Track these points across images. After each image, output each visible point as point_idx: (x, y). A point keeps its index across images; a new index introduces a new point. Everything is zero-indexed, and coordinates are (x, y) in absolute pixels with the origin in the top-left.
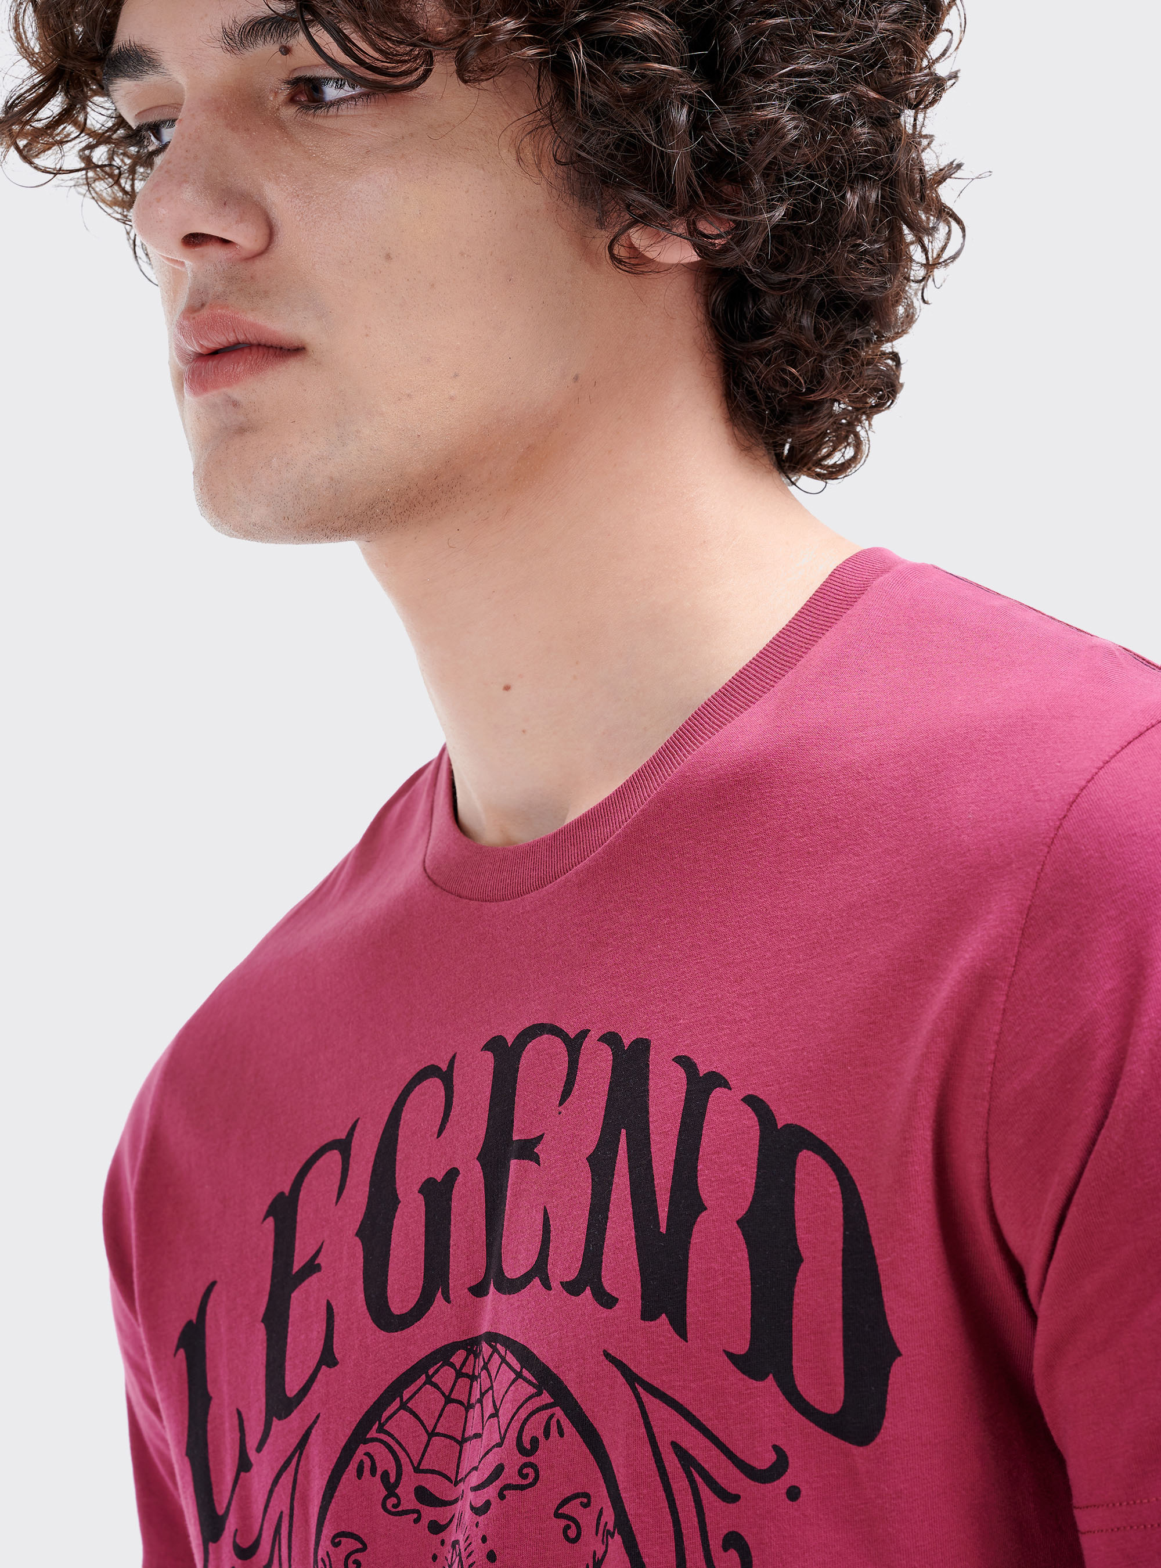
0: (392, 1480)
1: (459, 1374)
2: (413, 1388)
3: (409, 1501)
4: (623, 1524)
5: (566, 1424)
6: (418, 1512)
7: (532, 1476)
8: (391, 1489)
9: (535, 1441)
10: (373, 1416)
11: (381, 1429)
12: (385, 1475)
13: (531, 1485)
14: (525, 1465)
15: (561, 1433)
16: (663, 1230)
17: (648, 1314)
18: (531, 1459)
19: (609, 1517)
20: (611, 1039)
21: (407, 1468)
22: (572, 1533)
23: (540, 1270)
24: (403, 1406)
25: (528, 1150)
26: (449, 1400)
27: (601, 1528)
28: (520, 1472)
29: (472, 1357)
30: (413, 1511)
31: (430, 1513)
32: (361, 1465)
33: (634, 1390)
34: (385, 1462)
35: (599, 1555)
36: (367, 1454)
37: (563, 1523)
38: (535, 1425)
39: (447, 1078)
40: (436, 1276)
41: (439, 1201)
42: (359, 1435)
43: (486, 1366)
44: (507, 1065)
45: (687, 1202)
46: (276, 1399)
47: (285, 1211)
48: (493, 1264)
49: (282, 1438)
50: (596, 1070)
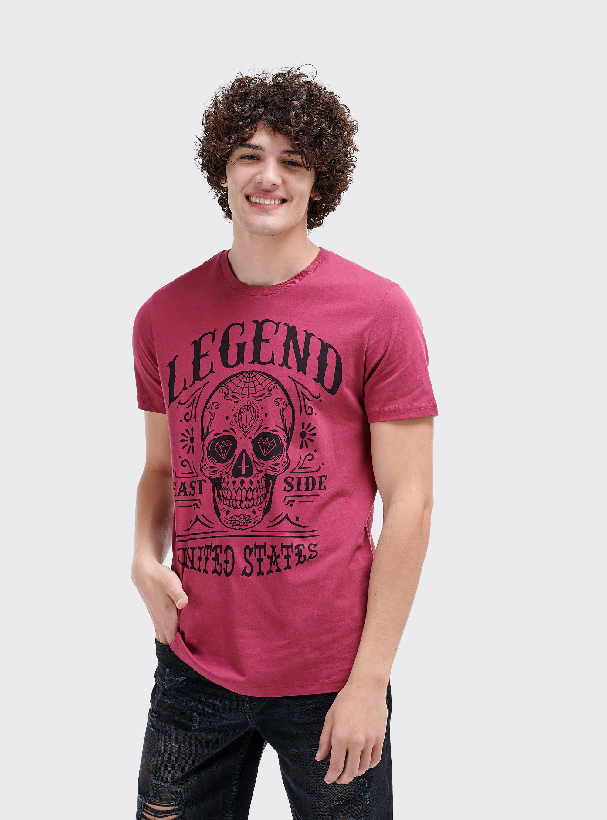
0: (227, 393)
1: (244, 377)
2: (233, 378)
3: (230, 397)
4: (290, 403)
5: (279, 387)
6: (232, 399)
8: (226, 395)
9: (271, 389)
10: (224, 382)
11: (225, 385)
12: (225, 393)
13: (270, 396)
14: (269, 393)
15: (277, 388)
16: (302, 357)
17: (298, 371)
18: (271, 392)
19: (287, 402)
20: (286, 325)
21: (230, 392)
22: (277, 404)
23: (272, 361)
24: (231, 381)
25: (267, 341)
26: (241, 381)
27: (284, 404)
29: (247, 374)
30: (231, 399)
31: (234, 400)
32: (220, 391)
33: (294, 382)
34: (225, 390)
35: (284, 408)
36: (221, 389)
37: (276, 402)
38: (272, 387)
39: (242, 325)
40: (240, 359)
41: (241, 347)
42: (220, 385)
43: (254, 376)
44: (259, 326)
45: (307, 353)
46: (197, 377)
47: (197, 344)
48: (256, 359)
49: (198, 384)
50: (283, 330)
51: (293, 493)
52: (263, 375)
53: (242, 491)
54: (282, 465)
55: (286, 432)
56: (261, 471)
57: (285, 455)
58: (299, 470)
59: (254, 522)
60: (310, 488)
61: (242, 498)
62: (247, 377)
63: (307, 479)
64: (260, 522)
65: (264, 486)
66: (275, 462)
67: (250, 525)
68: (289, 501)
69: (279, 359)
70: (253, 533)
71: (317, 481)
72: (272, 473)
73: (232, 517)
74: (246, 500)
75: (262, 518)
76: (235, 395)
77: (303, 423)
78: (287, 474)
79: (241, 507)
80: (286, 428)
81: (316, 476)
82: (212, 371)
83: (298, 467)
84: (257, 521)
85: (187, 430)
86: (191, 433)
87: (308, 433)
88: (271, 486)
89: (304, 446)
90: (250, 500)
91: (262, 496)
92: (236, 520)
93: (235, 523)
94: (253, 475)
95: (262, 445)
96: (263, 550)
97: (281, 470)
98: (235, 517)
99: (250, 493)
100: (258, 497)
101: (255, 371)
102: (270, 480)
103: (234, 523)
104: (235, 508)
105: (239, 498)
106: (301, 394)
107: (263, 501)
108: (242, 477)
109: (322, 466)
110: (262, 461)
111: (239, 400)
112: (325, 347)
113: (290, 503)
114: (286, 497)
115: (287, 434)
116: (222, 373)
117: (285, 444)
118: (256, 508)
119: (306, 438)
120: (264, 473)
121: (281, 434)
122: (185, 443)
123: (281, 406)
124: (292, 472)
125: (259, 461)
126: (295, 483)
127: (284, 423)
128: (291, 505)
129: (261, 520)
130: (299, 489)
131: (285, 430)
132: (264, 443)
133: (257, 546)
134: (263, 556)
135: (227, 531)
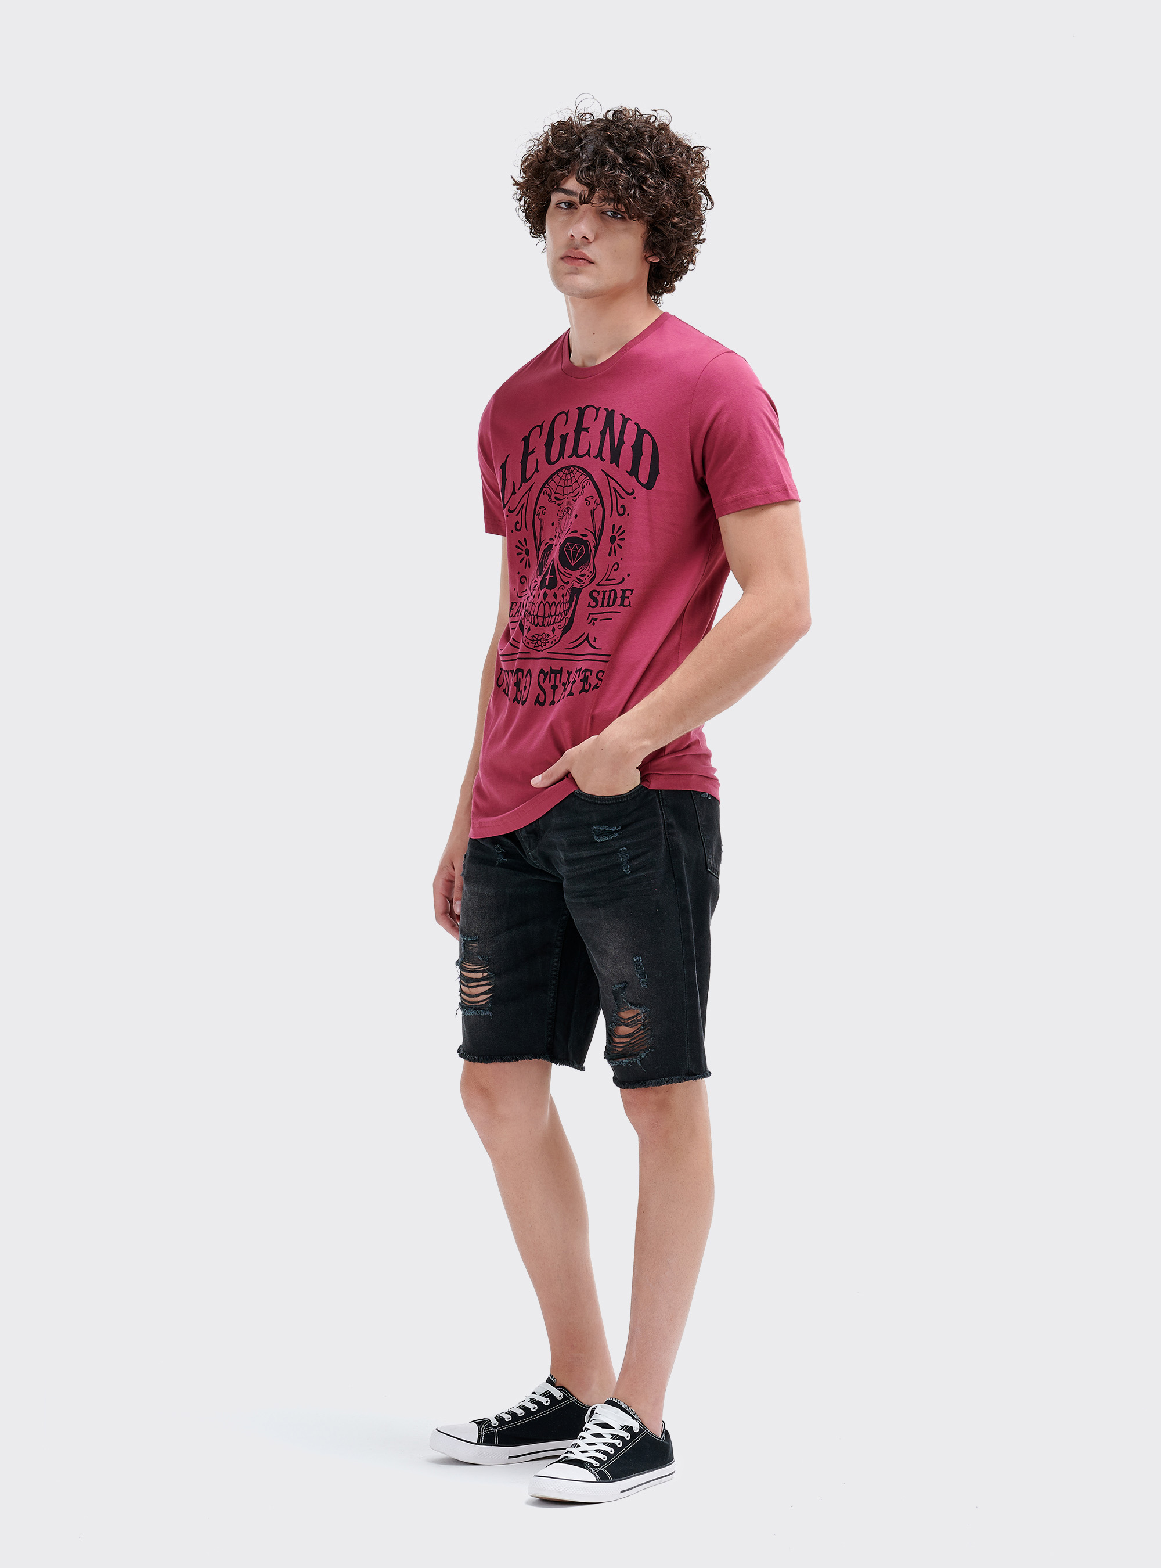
0: (551, 495)
1: (564, 473)
2: (555, 476)
3: (554, 500)
4: (602, 502)
5: (591, 483)
8: (550, 497)
9: (585, 487)
10: (546, 482)
11: (548, 485)
12: (549, 494)
14: (582, 492)
15: (590, 485)
16: (616, 447)
17: (611, 462)
18: (584, 490)
19: (599, 501)
20: (606, 409)
21: (553, 493)
22: (589, 503)
23: (588, 453)
24: (552, 480)
25: (586, 430)
26: (561, 479)
29: (567, 470)
30: (554, 502)
31: (558, 502)
32: (545, 492)
33: (607, 476)
34: (549, 492)
35: (595, 508)
36: (546, 490)
37: (588, 501)
38: (585, 484)
39: (567, 414)
40: (561, 454)
41: (564, 438)
42: (543, 486)
43: (572, 472)
44: (582, 412)
45: (621, 442)
46: (524, 480)
47: (526, 440)
48: (575, 453)
49: (526, 486)
50: (603, 414)
51: (598, 609)
52: (579, 470)
53: (544, 605)
54: (588, 576)
55: (595, 537)
56: (568, 583)
57: (592, 565)
58: (605, 583)
59: (552, 643)
60: (611, 604)
61: (544, 614)
62: (566, 474)
63: (610, 591)
64: (557, 643)
65: (568, 600)
66: (583, 573)
67: (548, 645)
68: (593, 619)
69: (594, 452)
70: (550, 656)
71: (619, 595)
72: (577, 586)
73: (533, 636)
74: (549, 617)
75: (560, 639)
76: (558, 495)
77: (614, 525)
78: (593, 586)
79: (543, 625)
80: (595, 531)
81: (619, 589)
82: (537, 470)
83: (605, 579)
84: (555, 640)
85: (521, 541)
86: (524, 545)
87: (618, 538)
88: (575, 601)
89: (613, 553)
90: (552, 616)
91: (564, 612)
92: (537, 640)
93: (537, 643)
94: (557, 587)
95: (569, 552)
96: (558, 675)
97: (586, 581)
98: (536, 636)
99: (553, 607)
100: (560, 613)
101: (573, 466)
102: (576, 592)
103: (535, 643)
104: (536, 626)
105: (541, 614)
106: (613, 491)
107: (564, 617)
108: (545, 589)
109: (626, 578)
110: (569, 571)
111: (562, 501)
112: (641, 433)
113: (593, 621)
114: (590, 614)
115: (596, 539)
116: (547, 470)
117: (593, 550)
118: (556, 626)
119: (615, 544)
120: (570, 585)
121: (591, 539)
122: (521, 557)
123: (593, 506)
124: (597, 585)
125: (565, 570)
126: (600, 599)
127: (594, 527)
128: (594, 624)
129: (559, 641)
130: (602, 606)
131: (594, 535)
132: (571, 550)
133: (552, 671)
134: (558, 683)
135: (529, 653)
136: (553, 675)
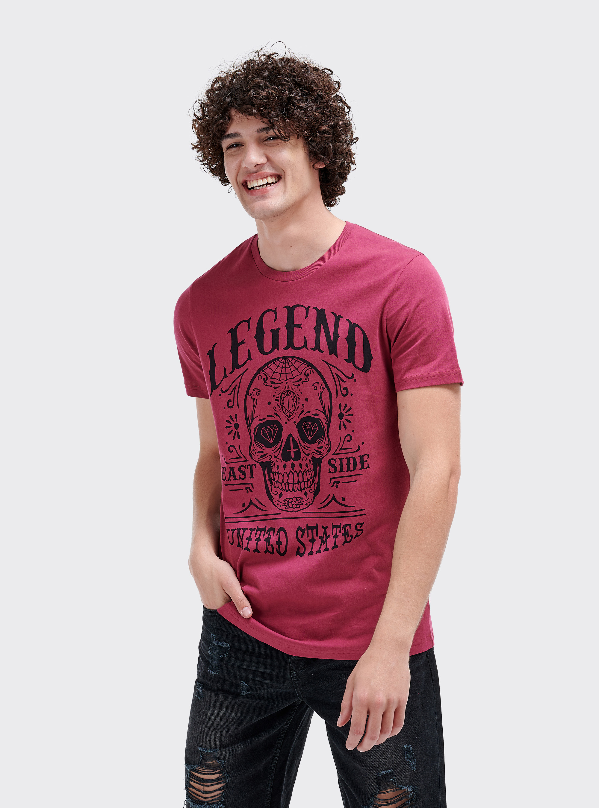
0: (266, 380)
1: (281, 362)
2: (270, 364)
3: (269, 383)
4: (327, 386)
5: (314, 371)
6: (271, 385)
7: (308, 380)
8: (265, 381)
9: (308, 374)
10: (262, 369)
11: (263, 371)
12: (264, 379)
13: (308, 381)
14: (307, 378)
15: (313, 373)
16: (332, 340)
17: (330, 354)
18: (308, 377)
19: (324, 385)
20: (316, 308)
21: (269, 378)
22: (315, 389)
23: (305, 346)
24: (268, 367)
25: (299, 326)
26: (278, 367)
27: (322, 387)
28: (306, 379)
29: (283, 360)
30: (270, 385)
31: (274, 385)
32: (259, 377)
33: (328, 366)
34: (264, 376)
35: (321, 392)
36: (260, 375)
37: (314, 387)
38: (308, 372)
39: (275, 312)
40: (275, 346)
41: (275, 333)
42: (258, 372)
43: (290, 361)
44: (291, 311)
45: (336, 336)
46: (236, 365)
47: (233, 332)
48: (290, 344)
49: (238, 372)
50: (313, 313)
51: (337, 475)
52: (298, 360)
53: (293, 474)
54: (325, 448)
55: (325, 415)
56: (308, 454)
57: (327, 438)
58: (340, 452)
59: (306, 504)
60: (352, 468)
61: (294, 481)
62: (283, 363)
63: (348, 459)
64: (311, 504)
65: (312, 469)
66: (320, 445)
67: (302, 507)
68: (334, 482)
69: (311, 343)
70: (305, 515)
71: (358, 460)
72: (317, 456)
73: (285, 500)
74: (298, 483)
75: (313, 500)
76: (274, 381)
77: (340, 405)
78: (330, 456)
79: (293, 490)
80: (325, 411)
81: (357, 456)
82: (249, 358)
83: (339, 449)
84: (309, 502)
85: (231, 417)
86: (235, 419)
87: (345, 414)
88: (318, 469)
89: (343, 427)
90: (301, 483)
91: (311, 478)
92: (288, 503)
93: (288, 505)
94: (302, 458)
95: (306, 429)
96: (315, 531)
97: (325, 452)
98: (288, 500)
99: (300, 476)
100: (308, 480)
101: (291, 357)
102: (317, 462)
103: (286, 506)
104: (287, 491)
105: (291, 481)
106: (335, 376)
107: (313, 483)
108: (292, 461)
109: (361, 446)
110: (308, 445)
111: (278, 385)
112: (352, 327)
113: (335, 484)
114: (331, 479)
115: (327, 417)
116: (260, 360)
117: (326, 426)
118: (307, 490)
119: (344, 420)
120: (310, 456)
121: (322, 417)
122: (230, 429)
123: (319, 390)
124: (334, 454)
125: (305, 445)
126: (337, 465)
127: (323, 407)
128: (337, 486)
129: (313, 502)
130: (342, 470)
131: (325, 414)
132: (308, 427)
133: (309, 527)
134: (315, 537)
135: (280, 514)
136: (310, 531)
